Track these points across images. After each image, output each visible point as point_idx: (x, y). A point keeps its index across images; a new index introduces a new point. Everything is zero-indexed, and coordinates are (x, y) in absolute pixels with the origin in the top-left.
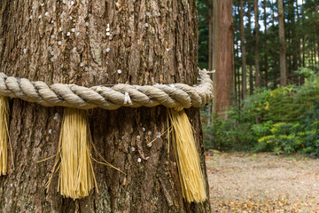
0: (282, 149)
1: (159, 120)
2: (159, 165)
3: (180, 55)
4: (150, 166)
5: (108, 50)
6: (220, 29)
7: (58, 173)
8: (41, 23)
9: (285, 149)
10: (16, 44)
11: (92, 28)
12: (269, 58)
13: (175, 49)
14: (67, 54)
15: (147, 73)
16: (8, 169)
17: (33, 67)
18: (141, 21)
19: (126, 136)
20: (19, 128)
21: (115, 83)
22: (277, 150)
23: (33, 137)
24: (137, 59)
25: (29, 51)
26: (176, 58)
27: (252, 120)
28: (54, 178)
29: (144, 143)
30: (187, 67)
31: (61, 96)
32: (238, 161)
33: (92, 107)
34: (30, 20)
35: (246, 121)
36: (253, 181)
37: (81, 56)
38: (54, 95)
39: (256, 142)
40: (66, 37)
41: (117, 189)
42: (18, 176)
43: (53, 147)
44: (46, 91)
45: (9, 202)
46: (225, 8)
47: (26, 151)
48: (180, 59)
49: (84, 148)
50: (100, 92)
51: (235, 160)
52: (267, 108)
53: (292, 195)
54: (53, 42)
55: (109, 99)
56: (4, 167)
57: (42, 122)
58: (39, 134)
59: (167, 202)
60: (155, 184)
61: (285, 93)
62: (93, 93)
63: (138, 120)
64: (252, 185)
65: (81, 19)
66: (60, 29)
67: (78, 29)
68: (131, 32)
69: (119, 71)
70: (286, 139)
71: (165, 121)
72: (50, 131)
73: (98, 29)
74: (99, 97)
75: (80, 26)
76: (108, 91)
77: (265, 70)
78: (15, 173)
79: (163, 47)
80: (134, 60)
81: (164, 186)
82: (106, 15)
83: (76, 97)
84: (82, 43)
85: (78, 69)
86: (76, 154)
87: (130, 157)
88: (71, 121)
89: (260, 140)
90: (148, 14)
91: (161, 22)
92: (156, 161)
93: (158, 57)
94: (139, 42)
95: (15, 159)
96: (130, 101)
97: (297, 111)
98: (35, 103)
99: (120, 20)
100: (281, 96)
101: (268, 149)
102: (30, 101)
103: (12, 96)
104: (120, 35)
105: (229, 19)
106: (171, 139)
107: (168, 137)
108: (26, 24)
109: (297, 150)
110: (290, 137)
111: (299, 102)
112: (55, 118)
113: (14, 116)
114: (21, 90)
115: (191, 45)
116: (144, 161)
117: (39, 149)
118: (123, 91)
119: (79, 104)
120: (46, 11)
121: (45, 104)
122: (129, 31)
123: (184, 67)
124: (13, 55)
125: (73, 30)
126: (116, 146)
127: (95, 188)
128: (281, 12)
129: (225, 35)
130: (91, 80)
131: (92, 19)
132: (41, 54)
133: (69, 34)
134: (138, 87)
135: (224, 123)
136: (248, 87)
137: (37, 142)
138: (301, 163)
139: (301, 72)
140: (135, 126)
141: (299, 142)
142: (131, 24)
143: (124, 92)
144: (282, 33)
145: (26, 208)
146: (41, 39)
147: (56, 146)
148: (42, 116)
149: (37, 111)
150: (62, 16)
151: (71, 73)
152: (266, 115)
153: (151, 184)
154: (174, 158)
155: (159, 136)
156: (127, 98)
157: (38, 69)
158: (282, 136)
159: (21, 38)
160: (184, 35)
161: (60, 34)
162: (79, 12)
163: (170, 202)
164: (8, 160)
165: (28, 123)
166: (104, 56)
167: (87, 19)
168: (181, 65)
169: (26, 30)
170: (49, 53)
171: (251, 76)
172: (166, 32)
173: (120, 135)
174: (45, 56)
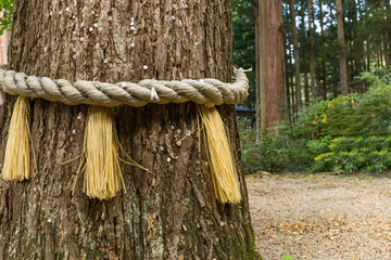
0: (343, 168)
1: (189, 118)
2: (190, 165)
3: (210, 49)
4: (180, 165)
5: (133, 45)
6: (268, 30)
7: (83, 174)
8: (62, 19)
9: (346, 167)
10: (35, 43)
11: (116, 22)
12: (328, 64)
13: (204, 43)
14: (89, 50)
15: (175, 69)
16: (30, 173)
17: (54, 65)
18: (168, 13)
19: (154, 135)
20: (41, 131)
21: (141, 79)
22: (337, 169)
23: (56, 138)
24: (164, 54)
25: (49, 49)
26: (206, 53)
27: (307, 136)
28: (79, 179)
29: (173, 142)
30: (219, 63)
31: (85, 94)
32: (291, 182)
33: (118, 104)
34: (50, 17)
35: (300, 136)
36: (307, 203)
37: (105, 52)
38: (77, 92)
39: (313, 161)
40: (89, 32)
41: (145, 190)
42: (42, 179)
43: (77, 148)
44: (69, 88)
45: (33, 207)
46: (273, 6)
47: (49, 153)
48: (210, 54)
49: (110, 147)
50: (125, 88)
51: (287, 182)
52: (324, 121)
53: (350, 215)
54: (74, 38)
55: (135, 95)
56: (27, 171)
57: (65, 123)
58: (62, 135)
59: (199, 203)
60: (186, 184)
61: (345, 103)
62: (118, 89)
63: (166, 118)
64: (305, 206)
65: (104, 13)
66: (82, 25)
67: (100, 23)
68: (157, 25)
69: (145, 67)
70: (347, 156)
71: (195, 118)
72: (74, 132)
73: (122, 23)
74: (125, 92)
75: (103, 20)
76: (133, 86)
77: (323, 78)
78: (39, 176)
79: (191, 41)
80: (161, 55)
81: (195, 186)
82: (129, 9)
83: (100, 93)
84: (105, 38)
85: (102, 66)
86: (101, 153)
87: (158, 156)
88: (95, 120)
89: (316, 159)
90: (175, 6)
91: (188, 14)
92: (186, 160)
93: (186, 52)
94: (166, 36)
95: (38, 162)
96: (157, 97)
97: (360, 124)
98: (58, 102)
99: (145, 13)
100: (341, 106)
101: (327, 168)
102: (52, 100)
103: (33, 96)
104: (145, 29)
105: (278, 19)
106: (202, 137)
107: (198, 134)
108: (46, 21)
109: (360, 168)
110: (351, 154)
111: (362, 113)
112: (79, 117)
113: (36, 118)
114: (43, 88)
115: (223, 39)
116: (173, 161)
117: (63, 151)
118: (149, 87)
119: (103, 100)
120: (67, 6)
121: (68, 102)
122: (155, 25)
123: (216, 62)
124: (33, 54)
125: (96, 25)
126: (144, 146)
127: (122, 190)
128: (340, 9)
129: (274, 37)
130: (116, 77)
131: (115, 13)
132: (62, 52)
133: (91, 29)
134: (165, 82)
135: (274, 140)
136: (303, 99)
137: (61, 143)
138: (364, 183)
139: (363, 78)
140: (163, 124)
141: (361, 159)
142: (157, 17)
143: (151, 88)
144: (341, 33)
145: (51, 211)
146: (62, 36)
147: (81, 146)
148: (66, 116)
149: (59, 111)
150: (83, 11)
151: (95, 70)
152: (323, 130)
153: (181, 184)
154: (206, 157)
155: (189, 134)
156: (153, 94)
157: (59, 68)
158: (342, 153)
159: (41, 36)
160: (215, 28)
161: (82, 30)
162: (102, 6)
163: (202, 203)
164: (31, 164)
165: (51, 124)
166: (128, 51)
167: (110, 13)
168: (212, 61)
169: (46, 28)
170: (71, 49)
171: (307, 86)
172: (194, 25)
173: (148, 134)
174: (67, 53)
